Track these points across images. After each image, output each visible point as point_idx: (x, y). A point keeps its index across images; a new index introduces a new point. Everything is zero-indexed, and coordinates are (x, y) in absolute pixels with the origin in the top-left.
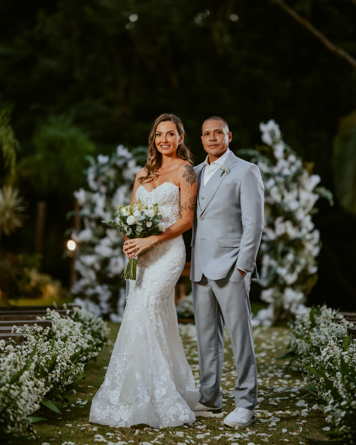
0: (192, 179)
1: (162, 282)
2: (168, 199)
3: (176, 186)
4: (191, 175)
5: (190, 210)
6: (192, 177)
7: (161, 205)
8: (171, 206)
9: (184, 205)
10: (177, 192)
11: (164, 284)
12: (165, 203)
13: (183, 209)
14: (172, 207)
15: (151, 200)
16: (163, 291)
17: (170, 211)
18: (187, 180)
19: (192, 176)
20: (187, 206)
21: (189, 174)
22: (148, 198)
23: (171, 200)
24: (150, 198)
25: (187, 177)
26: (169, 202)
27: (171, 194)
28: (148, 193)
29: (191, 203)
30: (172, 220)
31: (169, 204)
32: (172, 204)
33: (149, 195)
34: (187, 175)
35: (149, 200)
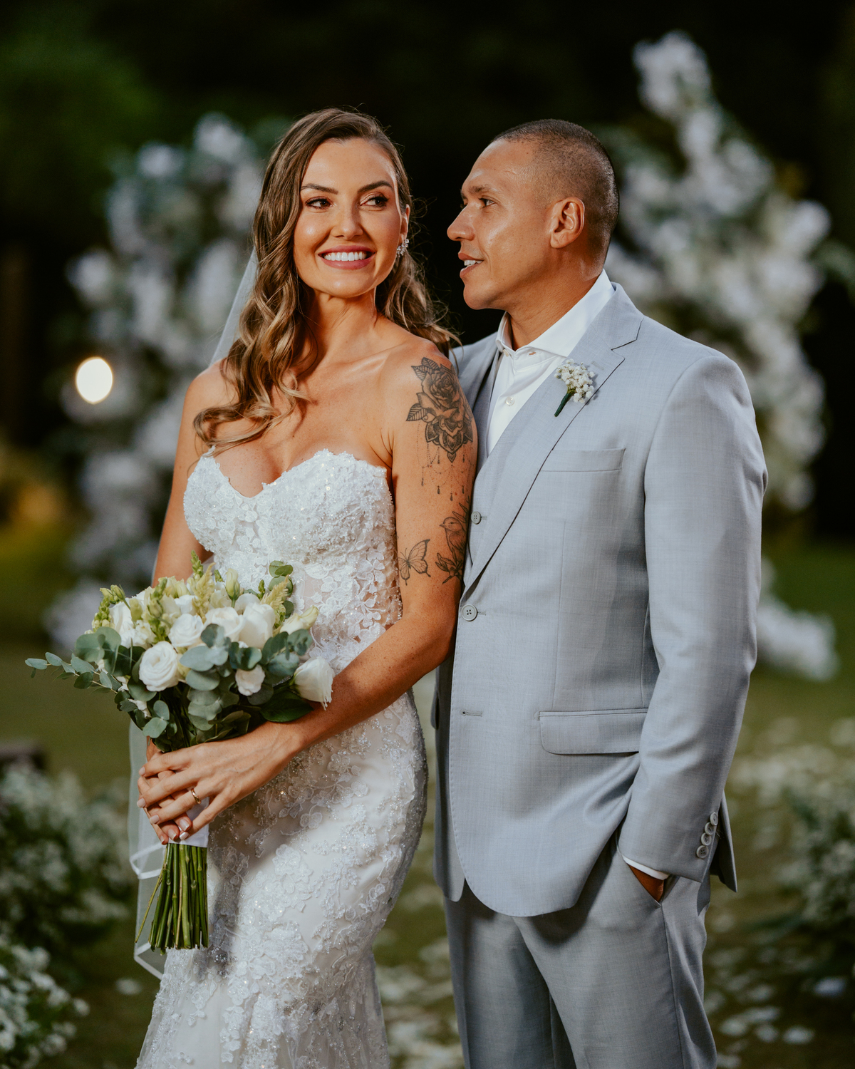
0: (452, 429)
1: (316, 929)
2: (337, 532)
3: (371, 467)
4: (445, 409)
5: (445, 575)
6: (451, 419)
7: (306, 561)
8: (353, 560)
9: (415, 553)
10: (378, 497)
11: (323, 936)
12: (321, 551)
13: (412, 571)
14: (357, 566)
15: (257, 535)
16: (318, 970)
17: (350, 586)
18: (431, 436)
19: (453, 414)
20: (431, 559)
21: (440, 407)
22: (243, 523)
23: (350, 535)
24: (253, 524)
25: (431, 417)
26: (340, 544)
27: (349, 507)
28: (239, 498)
29: (449, 541)
30: (362, 627)
31: (340, 554)
32: (355, 553)
33: (245, 508)
34: (430, 410)
35: (249, 532)
